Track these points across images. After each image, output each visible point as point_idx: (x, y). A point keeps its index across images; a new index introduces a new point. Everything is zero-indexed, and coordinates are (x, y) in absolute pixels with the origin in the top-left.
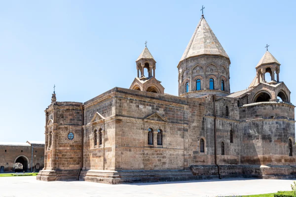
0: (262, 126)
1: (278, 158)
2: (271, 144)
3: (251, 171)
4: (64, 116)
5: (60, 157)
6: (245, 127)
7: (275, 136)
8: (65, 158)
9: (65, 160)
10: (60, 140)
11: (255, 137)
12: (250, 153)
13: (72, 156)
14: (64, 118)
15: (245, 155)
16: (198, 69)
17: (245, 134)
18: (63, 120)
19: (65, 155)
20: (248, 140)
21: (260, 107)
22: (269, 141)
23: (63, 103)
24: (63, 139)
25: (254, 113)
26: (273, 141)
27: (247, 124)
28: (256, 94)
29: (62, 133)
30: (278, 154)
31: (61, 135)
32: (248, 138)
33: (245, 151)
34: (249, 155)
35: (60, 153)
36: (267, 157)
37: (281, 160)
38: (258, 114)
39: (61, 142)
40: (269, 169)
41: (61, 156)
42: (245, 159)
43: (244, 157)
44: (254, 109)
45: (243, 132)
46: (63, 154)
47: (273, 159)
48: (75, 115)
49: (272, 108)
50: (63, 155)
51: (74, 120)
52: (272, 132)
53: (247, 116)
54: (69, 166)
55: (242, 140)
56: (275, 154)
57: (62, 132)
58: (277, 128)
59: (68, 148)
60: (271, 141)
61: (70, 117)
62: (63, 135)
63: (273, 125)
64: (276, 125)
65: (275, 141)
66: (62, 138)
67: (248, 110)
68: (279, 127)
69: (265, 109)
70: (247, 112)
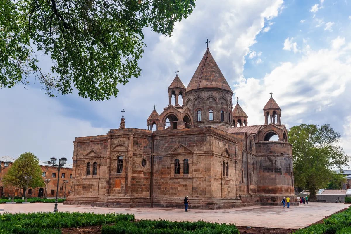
0: (276, 161)
1: (286, 188)
2: (282, 177)
3: (267, 199)
4: (139, 143)
5: (133, 184)
6: (261, 160)
7: (284, 170)
8: (139, 185)
9: (139, 187)
10: (133, 167)
11: (270, 169)
12: (266, 183)
13: (145, 183)
14: (139, 145)
15: (261, 185)
16: (211, 101)
17: (261, 167)
18: (137, 147)
19: (139, 182)
20: (263, 172)
21: (273, 145)
22: (280, 174)
23: (137, 130)
24: (137, 166)
25: (268, 149)
26: (283, 174)
27: (263, 158)
28: (266, 132)
29: (136, 160)
30: (286, 185)
31: (136, 161)
32: (263, 171)
33: (262, 181)
34: (265, 186)
35: (134, 180)
36: (279, 187)
37: (288, 190)
38: (272, 150)
39: (135, 169)
40: (281, 197)
41: (135, 183)
42: (261, 188)
43: (260, 187)
44: (268, 146)
45: (260, 165)
46: (137, 180)
47: (283, 189)
48: (147, 142)
49: (281, 146)
50: (137, 182)
51: (146, 147)
52: (282, 166)
53: (262, 151)
54: (142, 193)
55: (258, 172)
56: (284, 185)
57: (136, 158)
58: (285, 164)
59: (142, 175)
60: (281, 174)
61: (144, 144)
62: (138, 162)
63: (282, 161)
64: (284, 161)
65: (284, 174)
66: (136, 164)
67: (263, 146)
68: (286, 163)
69: (277, 147)
70: (262, 148)
